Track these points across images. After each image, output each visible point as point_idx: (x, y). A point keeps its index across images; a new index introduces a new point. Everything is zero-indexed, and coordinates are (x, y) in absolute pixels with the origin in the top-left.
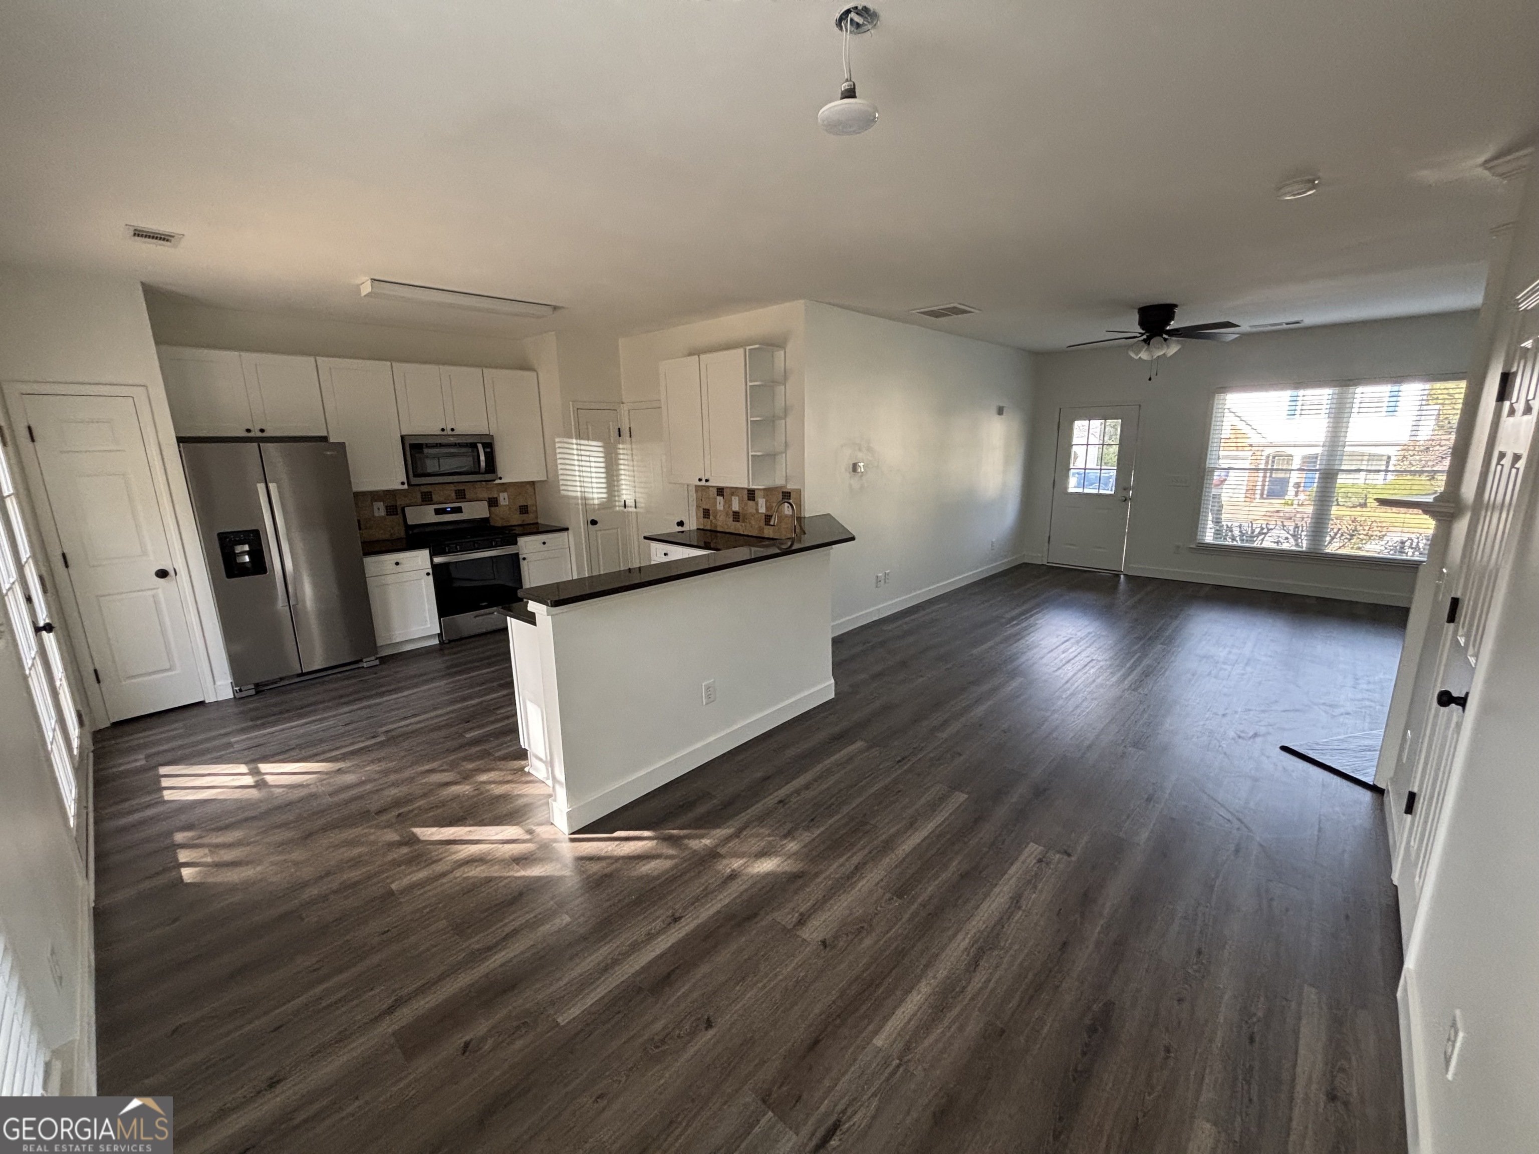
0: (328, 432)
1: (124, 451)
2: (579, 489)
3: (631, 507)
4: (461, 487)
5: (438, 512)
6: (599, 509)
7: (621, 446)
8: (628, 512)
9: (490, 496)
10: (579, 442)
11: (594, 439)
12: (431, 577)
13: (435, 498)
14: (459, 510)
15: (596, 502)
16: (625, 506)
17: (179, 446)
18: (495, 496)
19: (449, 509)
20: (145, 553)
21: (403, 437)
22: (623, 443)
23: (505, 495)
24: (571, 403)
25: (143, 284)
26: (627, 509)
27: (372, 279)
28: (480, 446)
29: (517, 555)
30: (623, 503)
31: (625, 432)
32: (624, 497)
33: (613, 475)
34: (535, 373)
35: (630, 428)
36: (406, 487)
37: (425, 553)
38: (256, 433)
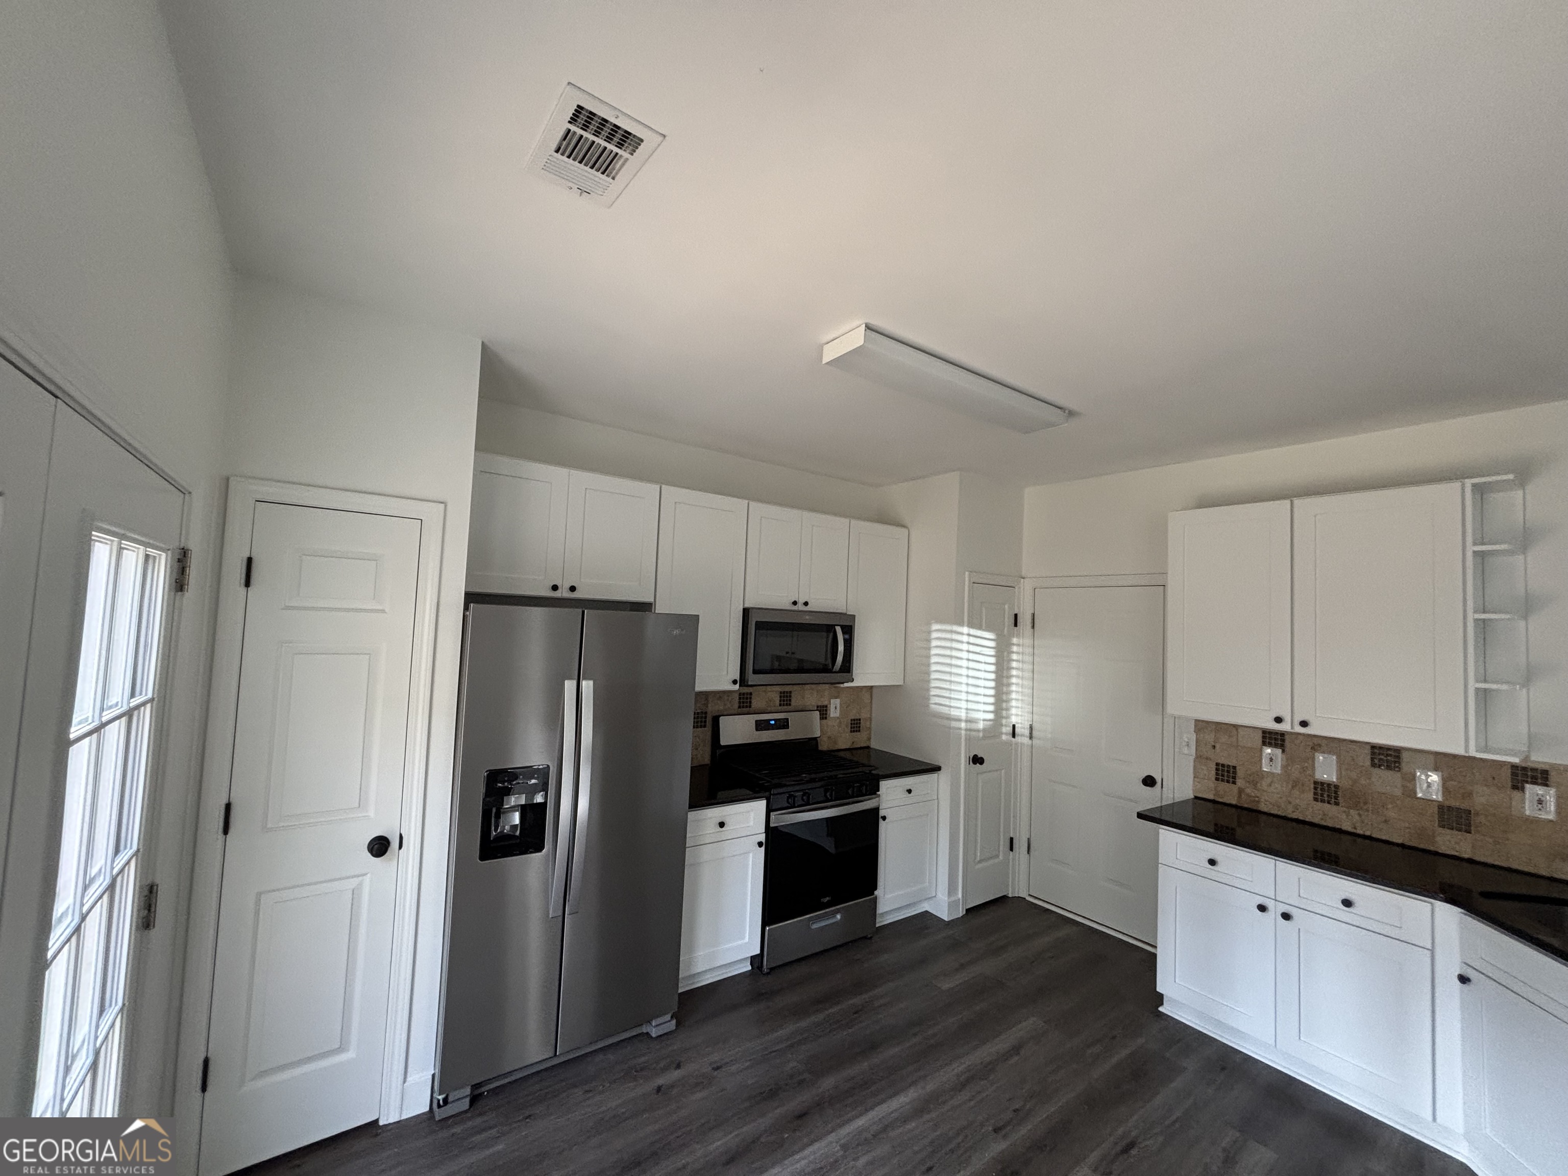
0: (655, 599)
1: (383, 611)
2: (963, 705)
3: (1022, 735)
4: (787, 689)
5: (761, 726)
6: (984, 738)
7: (1015, 640)
8: (1016, 744)
9: (820, 704)
10: (973, 632)
11: (988, 629)
12: (763, 848)
13: (756, 703)
14: (783, 724)
15: (981, 726)
16: (1014, 735)
17: (466, 608)
18: (826, 703)
19: (773, 722)
20: (362, 804)
21: (746, 612)
22: (1018, 636)
23: (838, 701)
24: (967, 573)
25: (484, 347)
26: (1018, 739)
27: (868, 327)
28: (838, 629)
29: (876, 810)
30: (1010, 729)
31: (1025, 620)
32: (1014, 720)
33: (1003, 685)
34: (905, 531)
35: (1033, 615)
36: (737, 687)
37: (759, 807)
38: (562, 593)
